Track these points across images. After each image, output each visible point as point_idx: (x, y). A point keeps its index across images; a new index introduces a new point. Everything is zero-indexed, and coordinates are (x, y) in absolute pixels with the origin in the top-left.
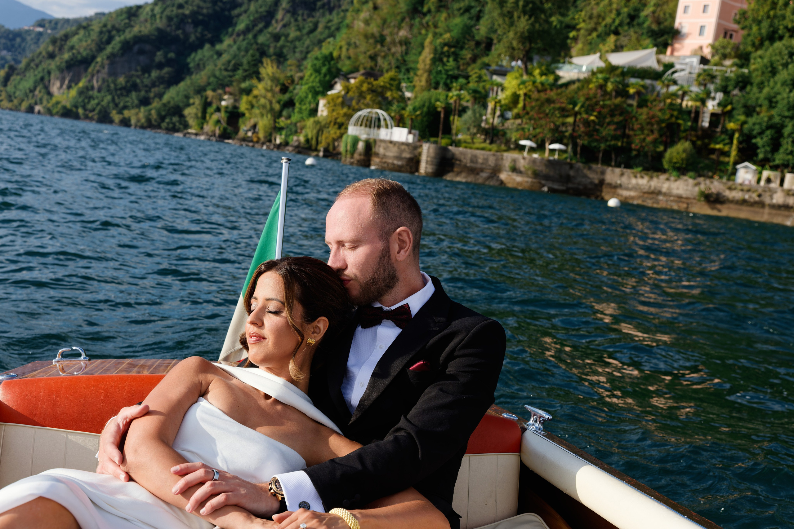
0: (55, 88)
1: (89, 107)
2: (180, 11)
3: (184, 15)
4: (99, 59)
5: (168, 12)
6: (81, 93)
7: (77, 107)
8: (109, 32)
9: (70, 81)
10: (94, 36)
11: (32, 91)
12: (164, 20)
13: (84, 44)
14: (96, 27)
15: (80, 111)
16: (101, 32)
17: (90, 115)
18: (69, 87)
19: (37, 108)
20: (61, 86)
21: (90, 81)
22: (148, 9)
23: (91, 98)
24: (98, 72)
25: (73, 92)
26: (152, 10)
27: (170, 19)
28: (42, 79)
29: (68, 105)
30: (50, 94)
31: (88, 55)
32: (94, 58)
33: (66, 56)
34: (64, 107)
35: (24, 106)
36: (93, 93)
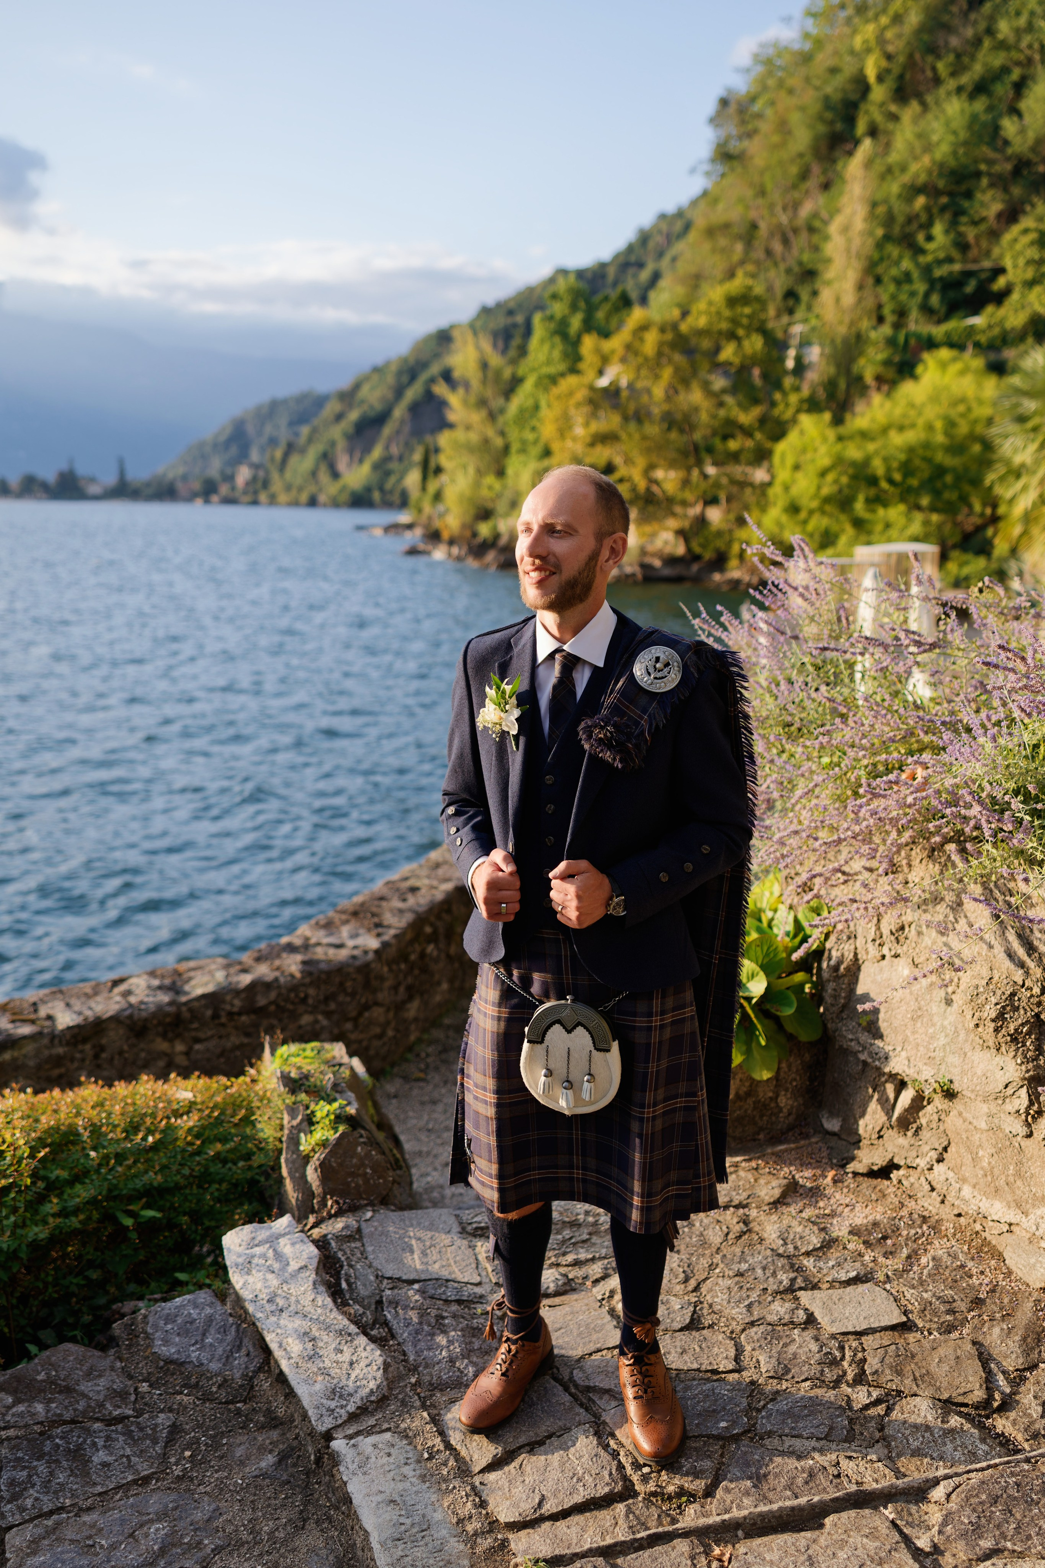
0: (343, 465)
1: (389, 484)
4: (397, 413)
5: (493, 325)
6: (376, 467)
7: (371, 490)
8: (411, 369)
9: (362, 452)
10: (390, 379)
11: (314, 474)
13: (377, 393)
14: (394, 368)
15: (376, 495)
16: (400, 373)
17: (389, 500)
18: (361, 461)
19: (322, 498)
20: (351, 460)
21: (387, 447)
23: (389, 471)
24: (398, 432)
25: (367, 468)
28: (325, 454)
29: (360, 489)
30: (335, 475)
31: (382, 408)
32: (392, 411)
33: (354, 416)
34: (352, 494)
35: (304, 497)
36: (394, 465)
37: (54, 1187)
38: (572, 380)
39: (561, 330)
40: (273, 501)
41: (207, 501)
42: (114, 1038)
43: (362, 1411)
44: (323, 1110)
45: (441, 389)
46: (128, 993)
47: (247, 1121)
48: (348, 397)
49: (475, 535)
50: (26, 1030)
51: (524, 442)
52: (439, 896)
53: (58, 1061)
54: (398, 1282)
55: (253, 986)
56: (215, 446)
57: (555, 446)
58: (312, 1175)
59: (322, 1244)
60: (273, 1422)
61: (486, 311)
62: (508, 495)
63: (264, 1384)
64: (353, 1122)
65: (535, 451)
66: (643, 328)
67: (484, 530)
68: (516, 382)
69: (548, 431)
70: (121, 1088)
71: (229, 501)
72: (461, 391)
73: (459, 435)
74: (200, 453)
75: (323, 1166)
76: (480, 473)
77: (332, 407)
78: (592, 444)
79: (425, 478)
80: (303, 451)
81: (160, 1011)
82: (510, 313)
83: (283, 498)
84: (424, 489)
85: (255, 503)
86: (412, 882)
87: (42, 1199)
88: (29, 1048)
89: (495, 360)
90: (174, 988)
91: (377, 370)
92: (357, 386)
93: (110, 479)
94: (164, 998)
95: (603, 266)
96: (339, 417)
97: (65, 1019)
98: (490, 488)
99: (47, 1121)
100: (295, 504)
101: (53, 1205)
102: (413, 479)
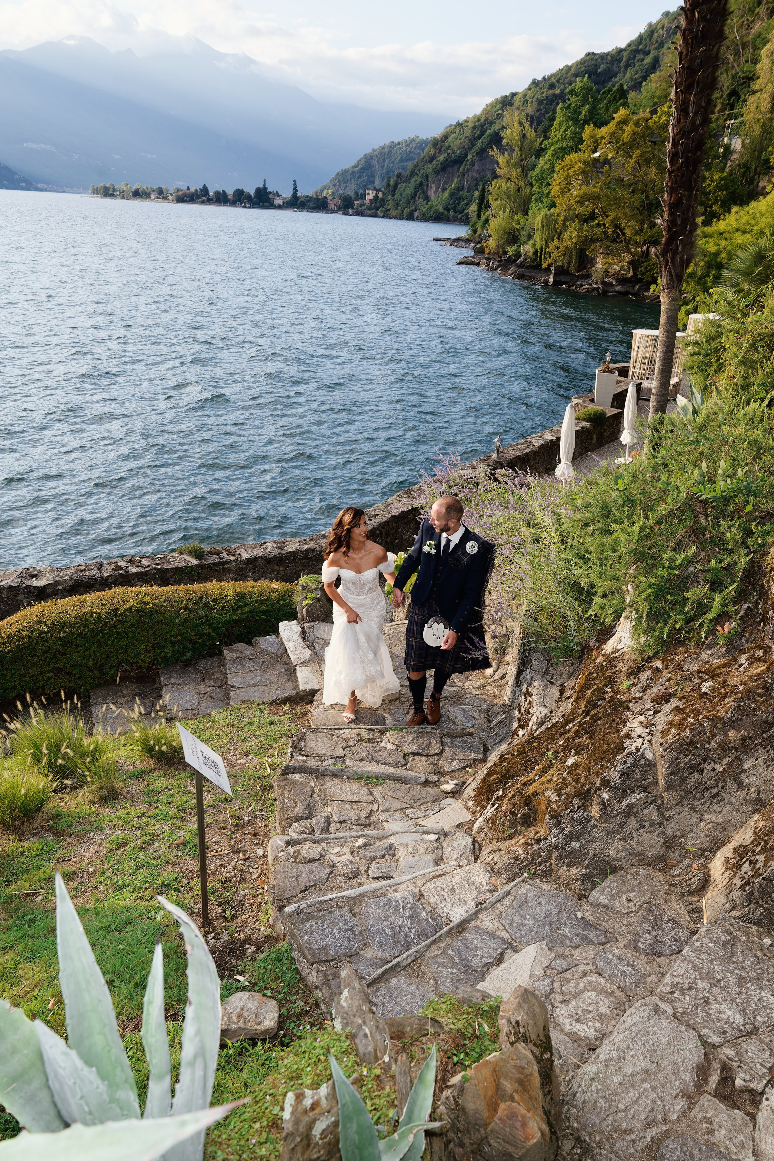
0: (431, 193)
1: (459, 208)
2: (551, 92)
3: (554, 95)
4: (469, 157)
5: (538, 96)
6: (452, 195)
7: (448, 210)
8: (482, 126)
9: (445, 183)
10: (468, 132)
11: (414, 197)
12: (535, 104)
13: (458, 142)
14: (470, 125)
15: (451, 213)
16: (474, 128)
17: (460, 216)
18: (444, 190)
19: (416, 214)
20: (437, 189)
21: (461, 180)
22: (520, 96)
23: (461, 199)
24: (468, 170)
25: (446, 194)
26: (525, 96)
27: (540, 102)
28: (421, 184)
29: (441, 210)
30: (427, 199)
31: (461, 153)
32: (466, 156)
33: (442, 158)
34: (436, 211)
35: (406, 211)
36: (464, 193)
37: (239, 607)
38: (574, 156)
39: (574, 118)
40: (386, 215)
41: (346, 214)
42: (260, 562)
43: (304, 662)
44: (309, 595)
45: (493, 152)
46: (265, 549)
47: (291, 596)
48: (439, 144)
49: (506, 253)
50: (232, 558)
51: (541, 194)
52: (385, 519)
53: (242, 569)
54: (319, 639)
55: (307, 550)
56: (353, 173)
57: (558, 201)
58: (304, 611)
59: (303, 629)
60: (286, 664)
61: (535, 83)
62: (528, 228)
63: (285, 656)
64: (318, 600)
65: (547, 201)
66: (624, 122)
67: (510, 250)
68: (540, 152)
69: (555, 189)
70: (259, 583)
71: (359, 213)
72: (506, 153)
73: (502, 183)
74: (344, 177)
75: (307, 610)
76: (513, 212)
77: (429, 150)
78: (581, 202)
79: (479, 210)
80: (408, 180)
81: (275, 557)
82: (552, 86)
83: (393, 213)
84: (479, 216)
85: (375, 216)
86: (376, 512)
87: (237, 609)
88: (233, 564)
89: (531, 133)
90: (281, 548)
91: (459, 124)
92: (446, 137)
93: (287, 194)
94: (278, 551)
95: (620, 51)
96: (432, 159)
97: (245, 556)
98: (518, 223)
99: (238, 590)
100: (400, 217)
101: (239, 611)
102: (473, 208)
